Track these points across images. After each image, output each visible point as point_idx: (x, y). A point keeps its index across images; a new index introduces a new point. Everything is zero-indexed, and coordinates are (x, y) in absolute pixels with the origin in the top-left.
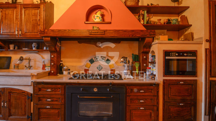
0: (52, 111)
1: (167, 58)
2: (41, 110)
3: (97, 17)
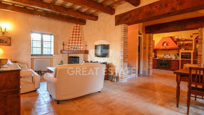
3: (165, 44)
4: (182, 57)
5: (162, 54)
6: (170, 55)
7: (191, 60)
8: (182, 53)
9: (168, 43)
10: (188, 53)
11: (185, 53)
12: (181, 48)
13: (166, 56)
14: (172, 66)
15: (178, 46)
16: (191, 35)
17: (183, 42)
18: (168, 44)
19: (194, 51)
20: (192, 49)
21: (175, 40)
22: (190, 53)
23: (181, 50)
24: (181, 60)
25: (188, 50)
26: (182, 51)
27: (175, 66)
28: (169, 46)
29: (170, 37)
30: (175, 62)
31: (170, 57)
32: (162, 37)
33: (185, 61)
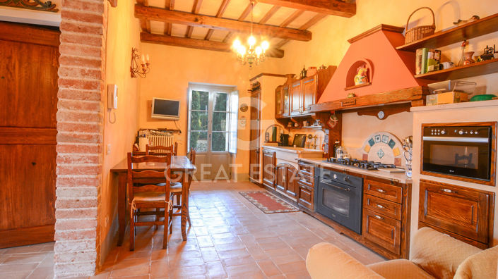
1: (425, 138)
2: (302, 190)
4: (428, 166)
6: (391, 144)
7: (491, 197)
8: (427, 130)
9: (370, 68)
10: (469, 129)
11: (450, 129)
12: (427, 92)
13: (378, 147)
15: (418, 79)
18: (370, 74)
21: (410, 40)
24: (422, 183)
27: (384, 221)
28: (371, 83)
29: (383, 30)
30: (386, 193)
31: (393, 155)
32: (352, 41)
33: (447, 194)
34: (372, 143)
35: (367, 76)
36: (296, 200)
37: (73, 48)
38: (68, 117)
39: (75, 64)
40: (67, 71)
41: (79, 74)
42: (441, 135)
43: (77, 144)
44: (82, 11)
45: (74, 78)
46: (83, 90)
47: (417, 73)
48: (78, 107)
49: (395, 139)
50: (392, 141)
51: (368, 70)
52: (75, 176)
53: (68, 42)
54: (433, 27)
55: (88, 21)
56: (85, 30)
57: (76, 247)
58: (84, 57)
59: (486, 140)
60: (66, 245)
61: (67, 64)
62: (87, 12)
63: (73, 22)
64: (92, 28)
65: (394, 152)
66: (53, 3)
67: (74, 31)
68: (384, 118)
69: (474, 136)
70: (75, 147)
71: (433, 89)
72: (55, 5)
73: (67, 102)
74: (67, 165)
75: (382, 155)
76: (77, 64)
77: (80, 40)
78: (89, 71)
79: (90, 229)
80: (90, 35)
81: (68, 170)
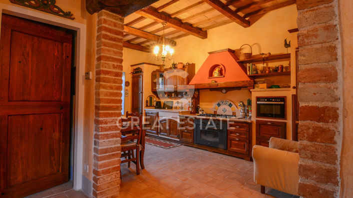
0: (188, 134)
1: (258, 102)
2: (184, 133)
3: (216, 73)
4: (259, 114)
5: (212, 101)
6: (230, 105)
7: (285, 124)
8: (258, 99)
9: (223, 68)
10: (276, 98)
11: (269, 99)
12: (255, 83)
13: (223, 107)
14: (231, 140)
15: (250, 77)
16: (286, 40)
17: (265, 65)
18: (223, 72)
19: (294, 92)
20: (289, 87)
21: (242, 58)
22: (283, 99)
23: (256, 89)
24: (257, 121)
25: (278, 87)
26: (261, 91)
27: (240, 141)
28: (224, 76)
29: (228, 51)
30: (240, 127)
31: (231, 110)
32: (210, 53)
33: (269, 125)
34: (219, 105)
35: (221, 72)
36: (178, 140)
37: (109, 51)
38: (106, 95)
39: (109, 61)
40: (105, 65)
41: (112, 67)
42: (265, 101)
43: (110, 112)
44: (113, 28)
45: (109, 70)
46: (114, 77)
47: (248, 74)
48: (111, 88)
49: (232, 103)
50: (230, 104)
51: (221, 68)
52: (109, 132)
53: (106, 46)
54: (251, 54)
55: (116, 34)
56: (114, 39)
57: (110, 178)
58: (115, 57)
59: (283, 103)
60: (105, 178)
61: (105, 61)
62: (116, 29)
63: (109, 34)
64: (119, 39)
65: (232, 109)
66: (72, 13)
67: (109, 40)
68: (226, 93)
69: (278, 101)
70: (109, 113)
71: (257, 82)
72: (72, 15)
73: (105, 85)
74: (105, 125)
75: (225, 110)
76: (111, 61)
77: (112, 46)
78: (117, 65)
79: (117, 166)
80: (117, 43)
81: (106, 129)
